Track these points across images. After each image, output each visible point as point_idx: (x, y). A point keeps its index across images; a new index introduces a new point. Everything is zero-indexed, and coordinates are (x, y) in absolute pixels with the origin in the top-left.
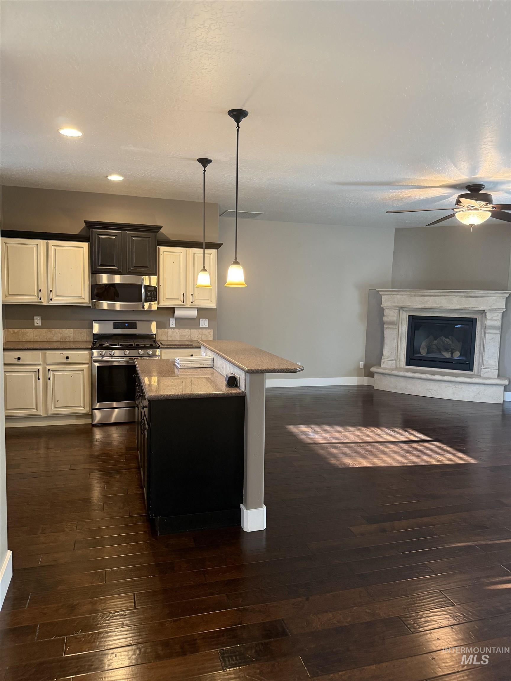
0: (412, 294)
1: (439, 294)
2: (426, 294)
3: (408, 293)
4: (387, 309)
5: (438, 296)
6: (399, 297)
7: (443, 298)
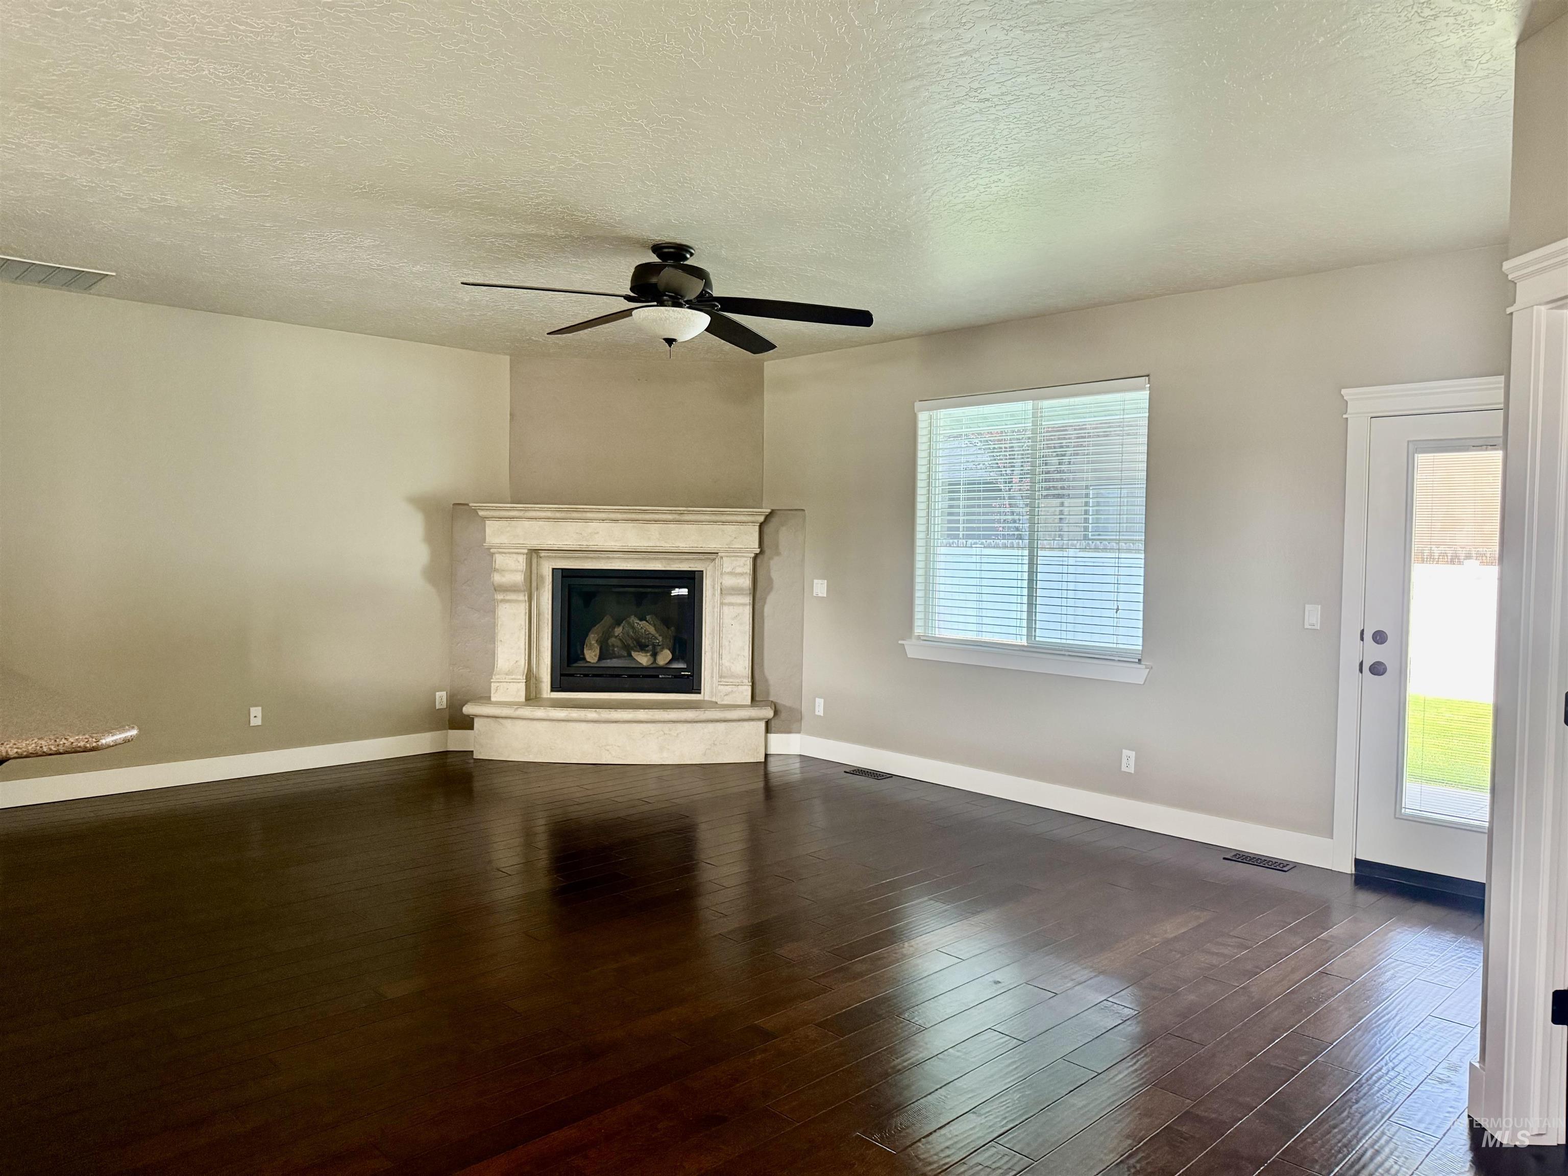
0: (558, 515)
1: (619, 516)
2: (589, 515)
3: (549, 514)
4: (500, 553)
5: (616, 521)
6: (527, 523)
7: (630, 525)
